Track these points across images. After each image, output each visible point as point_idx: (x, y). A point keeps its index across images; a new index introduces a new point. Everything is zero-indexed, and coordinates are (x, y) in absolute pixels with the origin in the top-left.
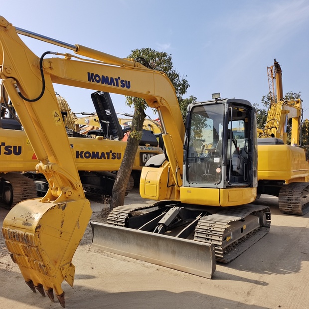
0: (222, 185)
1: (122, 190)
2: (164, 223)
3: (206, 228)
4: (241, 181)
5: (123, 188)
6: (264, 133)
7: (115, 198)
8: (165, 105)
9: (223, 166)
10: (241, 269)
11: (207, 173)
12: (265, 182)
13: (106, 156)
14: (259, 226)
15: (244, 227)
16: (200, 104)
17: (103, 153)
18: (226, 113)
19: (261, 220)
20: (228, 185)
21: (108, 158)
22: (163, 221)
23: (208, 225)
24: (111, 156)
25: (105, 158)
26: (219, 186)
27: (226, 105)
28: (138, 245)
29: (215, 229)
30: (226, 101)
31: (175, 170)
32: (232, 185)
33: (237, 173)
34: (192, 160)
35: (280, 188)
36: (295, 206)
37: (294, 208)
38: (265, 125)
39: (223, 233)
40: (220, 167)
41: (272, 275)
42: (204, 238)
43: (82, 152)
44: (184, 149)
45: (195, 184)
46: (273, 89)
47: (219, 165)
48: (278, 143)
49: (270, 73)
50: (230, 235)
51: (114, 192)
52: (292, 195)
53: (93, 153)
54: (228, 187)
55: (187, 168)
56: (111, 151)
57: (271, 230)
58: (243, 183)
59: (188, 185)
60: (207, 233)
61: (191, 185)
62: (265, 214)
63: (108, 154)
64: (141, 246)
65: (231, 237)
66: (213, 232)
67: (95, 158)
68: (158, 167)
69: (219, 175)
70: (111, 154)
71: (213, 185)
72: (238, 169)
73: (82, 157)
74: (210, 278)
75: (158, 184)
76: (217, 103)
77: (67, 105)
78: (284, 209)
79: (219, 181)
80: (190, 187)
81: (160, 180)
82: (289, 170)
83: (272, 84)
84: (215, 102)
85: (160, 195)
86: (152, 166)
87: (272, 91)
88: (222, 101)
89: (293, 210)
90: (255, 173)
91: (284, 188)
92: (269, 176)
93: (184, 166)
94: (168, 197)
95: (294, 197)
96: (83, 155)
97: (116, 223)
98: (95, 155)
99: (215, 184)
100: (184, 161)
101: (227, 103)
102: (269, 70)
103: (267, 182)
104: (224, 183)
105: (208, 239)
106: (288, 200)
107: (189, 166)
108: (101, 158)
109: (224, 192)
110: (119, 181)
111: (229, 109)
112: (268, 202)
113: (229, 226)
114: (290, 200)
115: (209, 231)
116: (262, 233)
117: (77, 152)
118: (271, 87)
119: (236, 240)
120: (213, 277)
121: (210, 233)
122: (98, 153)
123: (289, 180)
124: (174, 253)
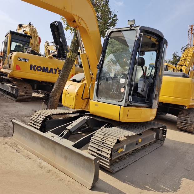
0: (123, 103)
1: (56, 97)
2: (69, 129)
3: (99, 139)
4: (143, 102)
5: (57, 96)
6: (176, 69)
7: (51, 103)
8: (84, 25)
9: (127, 87)
10: (124, 181)
11: (113, 91)
12: (170, 105)
13: (54, 71)
14: (155, 140)
15: (140, 140)
16: (117, 30)
17: (51, 69)
18: (137, 39)
19: (157, 135)
20: (129, 104)
21: (55, 73)
22: (69, 127)
23: (102, 137)
24: (57, 72)
25: (53, 73)
26: (121, 104)
27: (139, 31)
28: (41, 145)
29: (107, 142)
30: (139, 28)
31: (89, 86)
32: (133, 104)
33: (141, 94)
34: (104, 79)
35: (180, 111)
36: (189, 126)
37: (187, 127)
38: (178, 63)
39: (112, 147)
40: (124, 87)
41: (151, 191)
42: (96, 148)
43: (35, 66)
44: (98, 68)
45: (102, 100)
46: (191, 41)
47: (123, 86)
48: (184, 76)
49: (191, 30)
50: (123, 147)
51: (51, 98)
52: (188, 118)
53: (44, 67)
54: (128, 106)
55: (98, 85)
56: (58, 68)
57: (165, 143)
58: (145, 104)
59: (97, 99)
60: (99, 144)
61: (99, 100)
62: (162, 131)
63: (55, 70)
64: (44, 147)
65: (124, 149)
66: (105, 144)
67: (45, 72)
68: (79, 82)
69: (122, 94)
70: (58, 70)
71: (116, 102)
72: (142, 91)
73: (35, 70)
74: (90, 188)
75: (75, 96)
76: (131, 30)
77: (36, 32)
78: (180, 127)
79: (121, 100)
80: (98, 101)
81: (77, 92)
82: (189, 98)
83: (190, 38)
84: (129, 29)
85: (75, 105)
86: (74, 80)
87: (190, 43)
88: (135, 27)
89: (187, 128)
90: (156, 97)
91: (183, 111)
92: (172, 101)
93: (96, 82)
94: (83, 107)
95: (189, 119)
96: (36, 68)
97: (35, 123)
98: (45, 70)
99: (118, 102)
100: (96, 79)
101: (140, 29)
102: (190, 27)
103: (172, 105)
104: (126, 102)
105: (99, 150)
106: (184, 121)
107: (99, 83)
108: (50, 72)
109: (124, 109)
110: (54, 90)
111: (140, 35)
112: (171, 119)
113: (126, 138)
114: (186, 121)
115: (101, 143)
116: (156, 145)
117: (31, 66)
118: (190, 40)
119: (130, 151)
120: (93, 188)
121: (102, 145)
122: (47, 68)
123: (190, 106)
124: (66, 158)
